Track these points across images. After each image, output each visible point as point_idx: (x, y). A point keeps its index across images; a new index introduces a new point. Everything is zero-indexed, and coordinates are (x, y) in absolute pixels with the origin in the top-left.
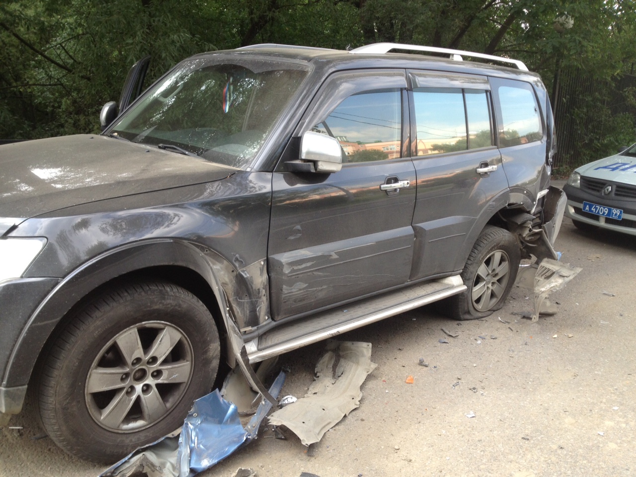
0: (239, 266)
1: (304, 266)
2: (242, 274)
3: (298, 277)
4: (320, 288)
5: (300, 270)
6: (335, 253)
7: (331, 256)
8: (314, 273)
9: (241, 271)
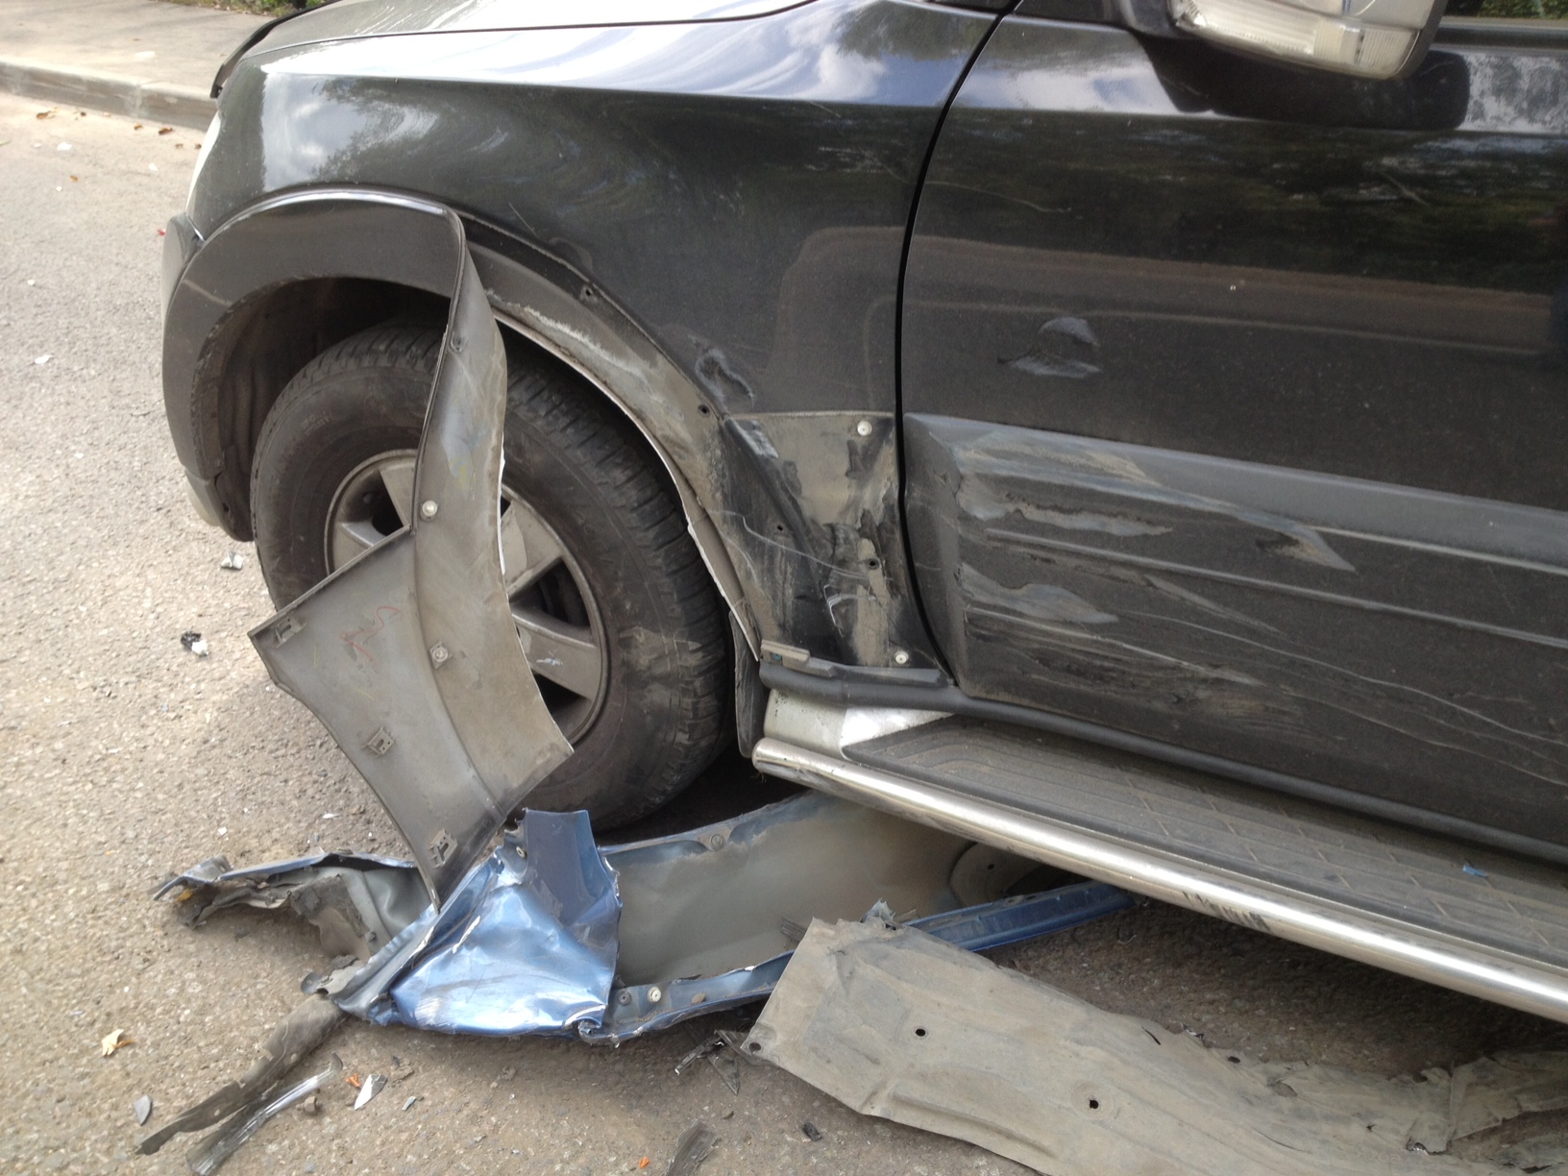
0: (728, 400)
1: (1084, 522)
2: (744, 434)
3: (1048, 561)
4: (1203, 670)
5: (1057, 532)
6: (1324, 537)
7: (1287, 540)
8: (1159, 583)
9: (741, 423)
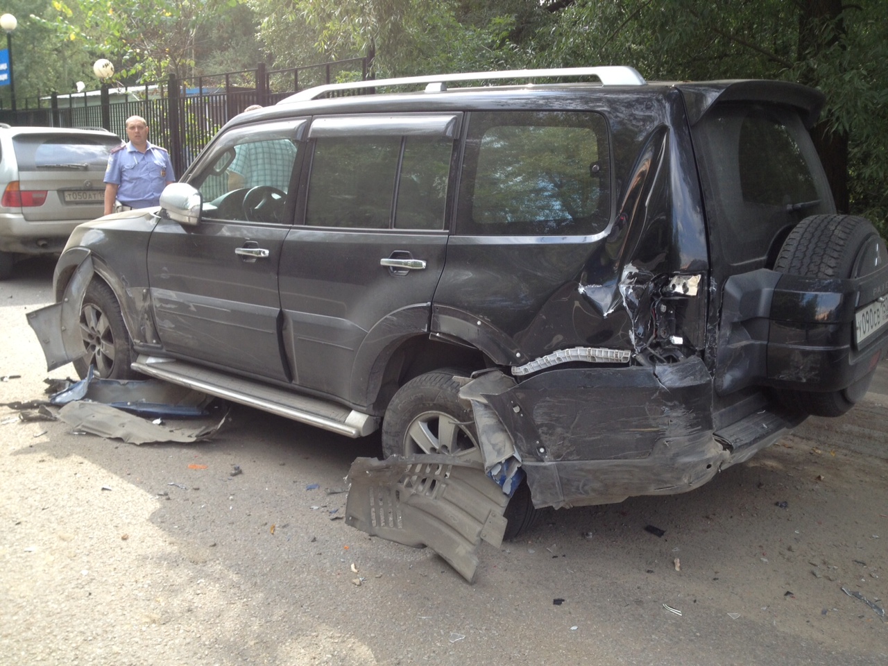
0: (126, 286)
3: (166, 315)
5: (166, 308)
6: (194, 305)
7: (189, 306)
8: (178, 317)
